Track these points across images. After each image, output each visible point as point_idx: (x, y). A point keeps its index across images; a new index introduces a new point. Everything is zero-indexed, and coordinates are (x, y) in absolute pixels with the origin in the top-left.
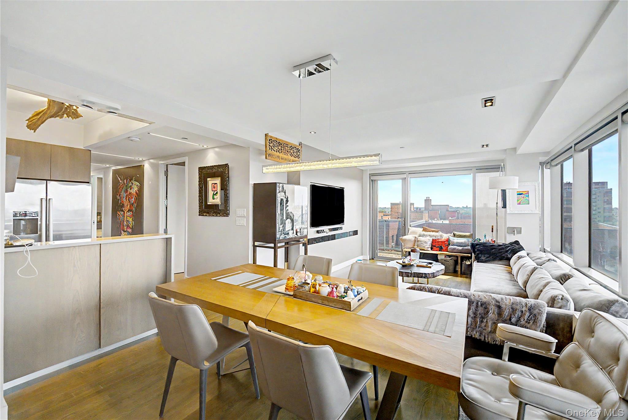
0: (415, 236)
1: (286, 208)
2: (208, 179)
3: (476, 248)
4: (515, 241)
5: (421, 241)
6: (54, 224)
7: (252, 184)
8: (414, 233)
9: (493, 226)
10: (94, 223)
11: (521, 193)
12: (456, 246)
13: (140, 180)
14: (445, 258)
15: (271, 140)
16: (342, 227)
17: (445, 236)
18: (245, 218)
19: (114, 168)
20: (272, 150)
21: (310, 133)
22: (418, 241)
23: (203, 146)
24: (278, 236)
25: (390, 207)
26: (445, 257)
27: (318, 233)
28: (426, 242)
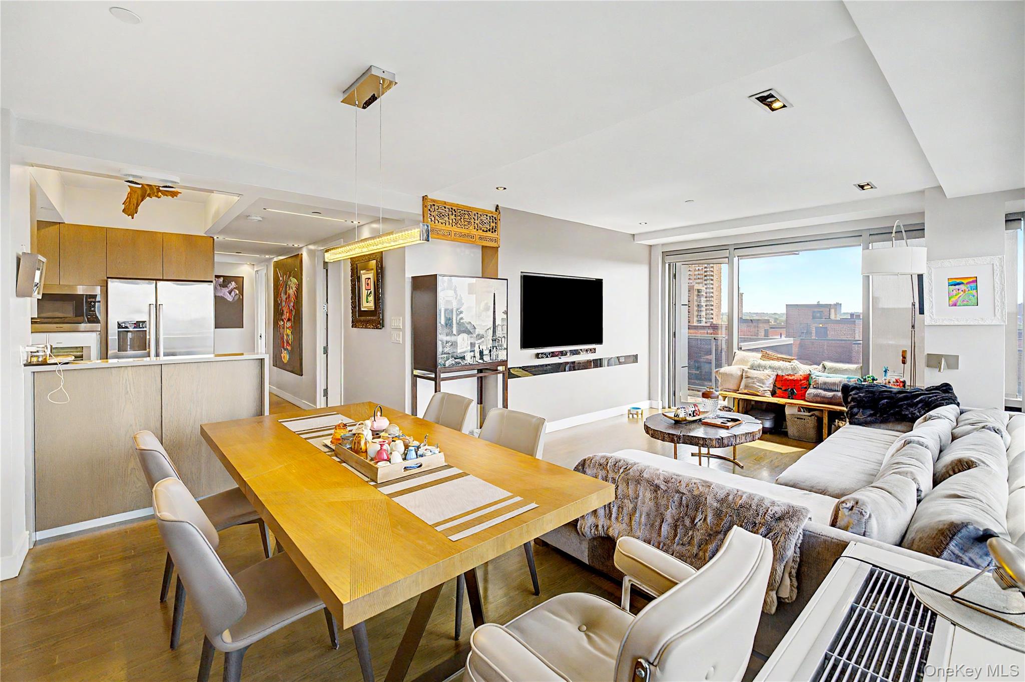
0: (743, 367)
1: (457, 315)
2: (361, 272)
3: (851, 395)
4: (942, 384)
5: (752, 378)
6: (164, 338)
7: (409, 278)
8: (743, 361)
9: (904, 352)
10: (261, 336)
11: (958, 281)
12: (821, 389)
13: (299, 277)
14: (799, 413)
15: (434, 205)
16: (595, 349)
17: (803, 369)
18: (400, 331)
19: (275, 259)
20: (437, 222)
21: (497, 188)
22: (747, 377)
23: (352, 222)
24: (440, 361)
25: (785, 312)
26: (799, 411)
27: (538, 358)
28: (761, 381)
